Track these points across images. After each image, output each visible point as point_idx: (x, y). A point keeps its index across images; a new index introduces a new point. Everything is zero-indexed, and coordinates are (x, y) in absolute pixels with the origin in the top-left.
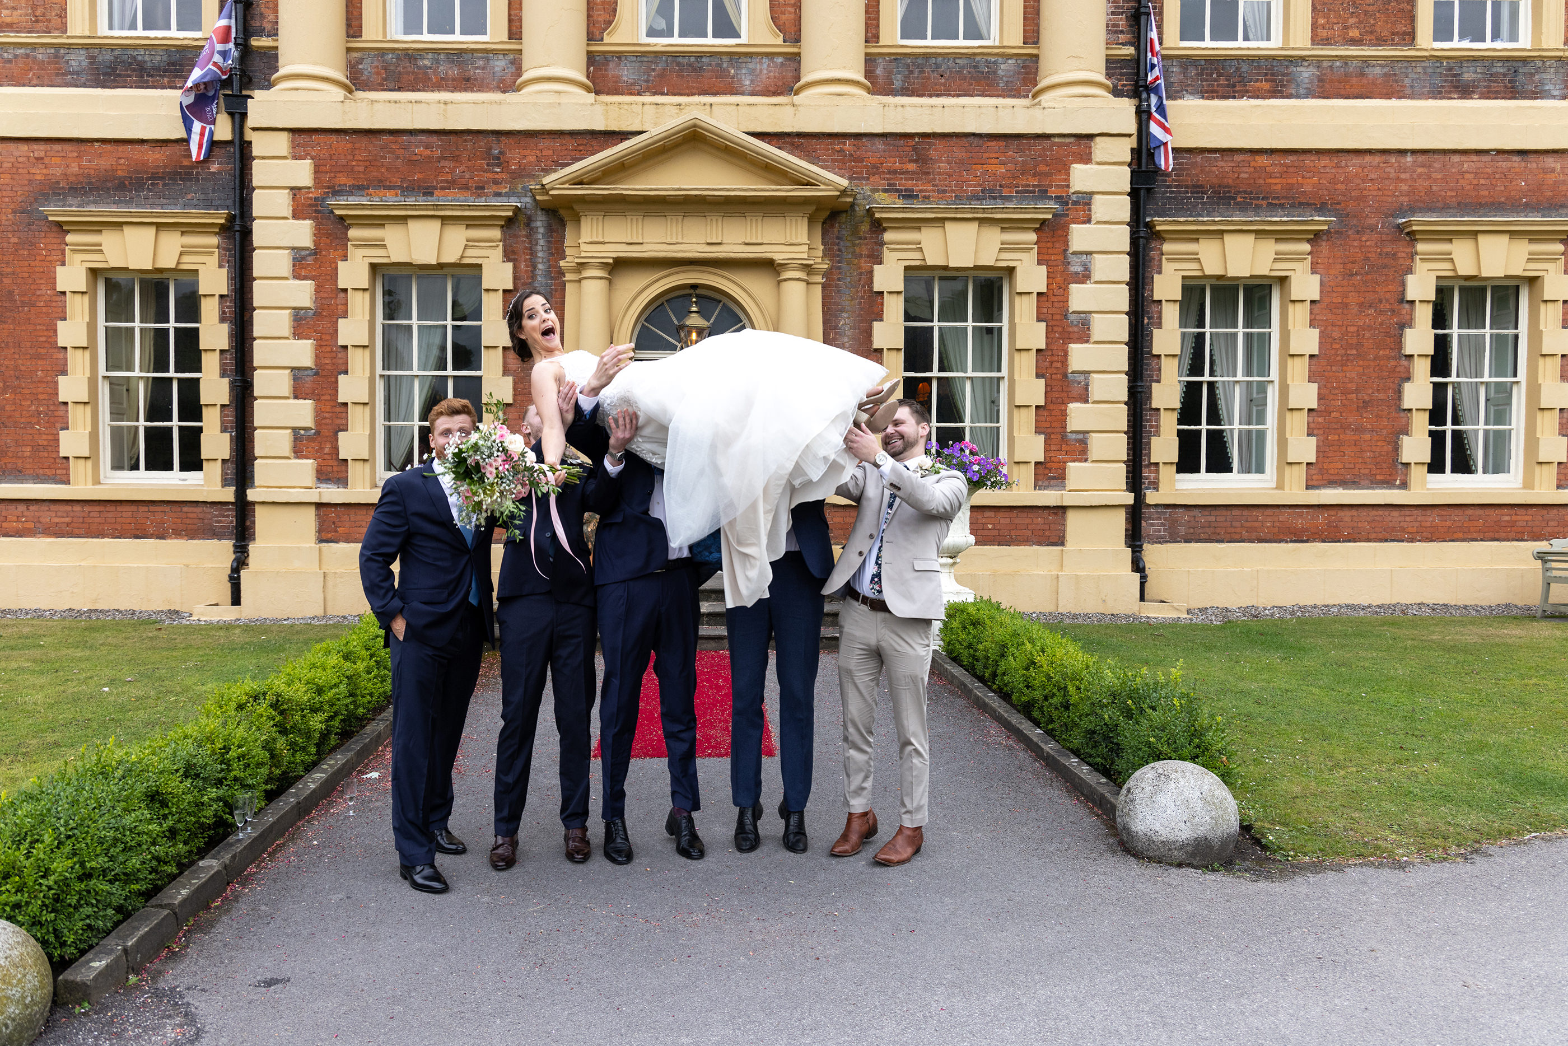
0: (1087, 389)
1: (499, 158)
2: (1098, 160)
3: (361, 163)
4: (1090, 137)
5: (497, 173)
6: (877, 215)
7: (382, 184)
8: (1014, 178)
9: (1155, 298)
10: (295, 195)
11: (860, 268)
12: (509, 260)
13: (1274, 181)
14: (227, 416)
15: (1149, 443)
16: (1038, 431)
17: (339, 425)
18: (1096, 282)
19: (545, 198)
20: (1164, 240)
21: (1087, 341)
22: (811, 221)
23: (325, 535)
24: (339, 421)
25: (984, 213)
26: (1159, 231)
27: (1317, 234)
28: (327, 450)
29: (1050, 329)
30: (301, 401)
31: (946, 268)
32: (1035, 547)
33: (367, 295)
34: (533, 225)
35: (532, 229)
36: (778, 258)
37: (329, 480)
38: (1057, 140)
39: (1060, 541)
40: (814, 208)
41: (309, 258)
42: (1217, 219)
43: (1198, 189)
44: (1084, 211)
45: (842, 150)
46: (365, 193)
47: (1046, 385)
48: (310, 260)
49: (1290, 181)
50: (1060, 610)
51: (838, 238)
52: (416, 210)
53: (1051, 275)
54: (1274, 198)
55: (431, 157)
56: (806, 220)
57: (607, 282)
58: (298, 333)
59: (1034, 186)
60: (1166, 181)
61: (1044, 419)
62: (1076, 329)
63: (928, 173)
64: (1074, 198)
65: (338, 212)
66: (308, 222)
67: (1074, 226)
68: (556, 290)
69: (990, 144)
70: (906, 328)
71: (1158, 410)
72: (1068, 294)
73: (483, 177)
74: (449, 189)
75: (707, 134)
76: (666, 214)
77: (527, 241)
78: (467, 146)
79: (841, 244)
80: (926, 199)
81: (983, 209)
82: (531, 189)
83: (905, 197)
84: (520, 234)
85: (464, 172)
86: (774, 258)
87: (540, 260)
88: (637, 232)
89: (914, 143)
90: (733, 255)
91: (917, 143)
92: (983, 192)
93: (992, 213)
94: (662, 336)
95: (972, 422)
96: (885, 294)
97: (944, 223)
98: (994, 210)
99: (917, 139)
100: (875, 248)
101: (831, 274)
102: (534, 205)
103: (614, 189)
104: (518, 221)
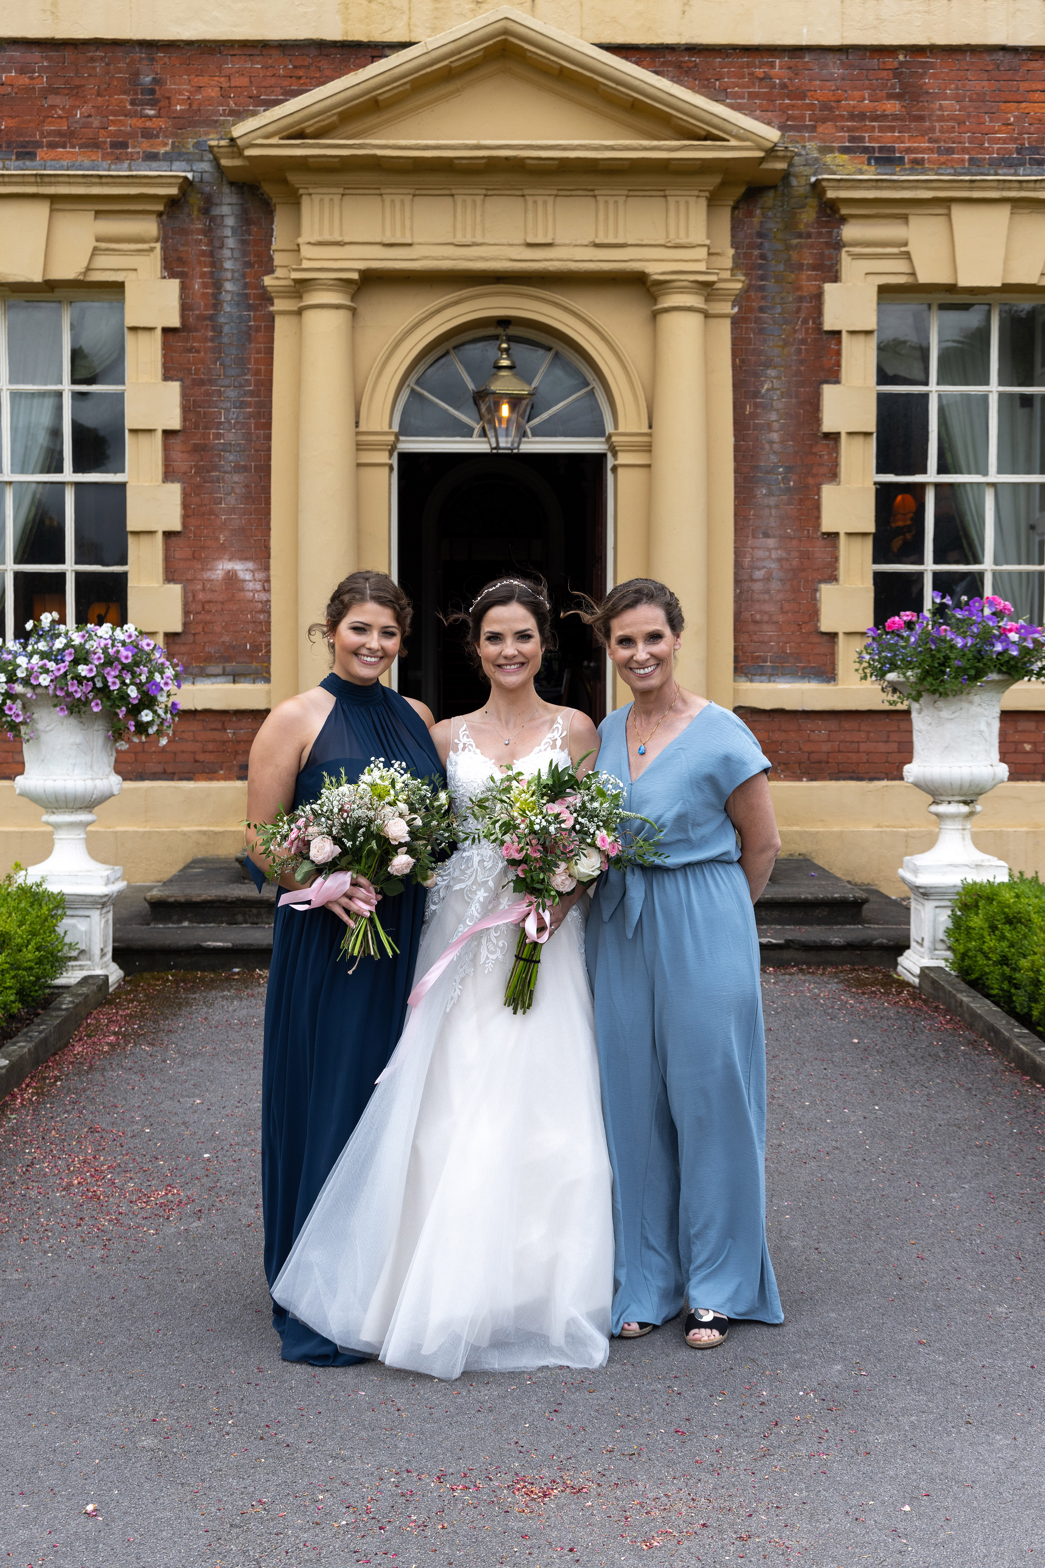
1: (152, 92)
5: (150, 118)
6: (831, 194)
11: (799, 288)
12: (172, 275)
19: (237, 162)
22: (713, 202)
25: (1021, 189)
31: (952, 288)
34: (216, 211)
35: (213, 219)
36: (654, 270)
40: (717, 180)
45: (767, 77)
51: (760, 235)
52: (5, 183)
55: (29, 90)
56: (703, 203)
57: (348, 315)
63: (921, 118)
68: (258, 329)
69: (1034, 65)
70: (881, 397)
73: (124, 125)
74: (64, 147)
75: (526, 46)
76: (454, 192)
77: (205, 240)
78: (95, 68)
79: (766, 245)
80: (918, 163)
81: (1020, 182)
82: (211, 147)
83: (880, 161)
84: (192, 227)
85: (89, 116)
86: (647, 270)
87: (229, 275)
88: (403, 226)
89: (896, 64)
90: (573, 266)
91: (901, 63)
92: (1019, 151)
93: (1035, 190)
94: (446, 411)
95: (996, 562)
96: (844, 336)
97: (949, 208)
98: (1038, 185)
99: (901, 58)
100: (827, 252)
101: (748, 299)
102: (216, 175)
103: (361, 147)
104: (187, 203)
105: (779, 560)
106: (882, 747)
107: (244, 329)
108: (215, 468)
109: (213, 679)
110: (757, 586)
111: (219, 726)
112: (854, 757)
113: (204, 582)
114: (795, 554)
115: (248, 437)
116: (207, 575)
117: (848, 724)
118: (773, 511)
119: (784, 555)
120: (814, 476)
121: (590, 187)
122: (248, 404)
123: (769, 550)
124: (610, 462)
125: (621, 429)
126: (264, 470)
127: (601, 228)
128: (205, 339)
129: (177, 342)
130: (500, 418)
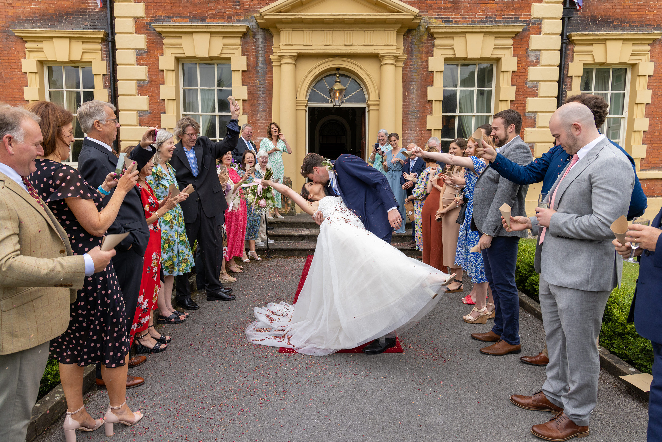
0: (535, 121)
1: (239, 2)
2: (546, 0)
3: (169, 4)
5: (238, 9)
6: (432, 31)
7: (180, 15)
8: (502, 11)
9: (570, 74)
10: (136, 21)
11: (422, 59)
12: (245, 55)
13: (633, 13)
18: (542, 66)
19: (262, 21)
20: (575, 44)
21: (536, 96)
22: (398, 33)
25: (487, 29)
26: (573, 40)
27: (654, 40)
29: (518, 90)
30: (143, 127)
31: (465, 59)
33: (174, 73)
34: (257, 37)
35: (256, 39)
36: (381, 52)
40: (400, 26)
41: (144, 54)
42: (604, 33)
43: (594, 18)
44: (538, 28)
46: (171, 20)
48: (145, 55)
49: (642, 13)
51: (411, 43)
52: (197, 28)
53: (519, 62)
54: (633, 22)
55: (204, 1)
56: (395, 33)
57: (294, 66)
58: (140, 93)
59: (512, 15)
60: (577, 14)
62: (531, 90)
63: (458, 9)
64: (533, 21)
65: (157, 30)
66: (143, 36)
67: (532, 36)
70: (444, 90)
72: (527, 72)
73: (231, 12)
74: (214, 18)
76: (324, 30)
77: (254, 45)
79: (413, 46)
80: (457, 22)
81: (487, 26)
82: (254, 16)
83: (445, 21)
84: (250, 41)
85: (221, 9)
86: (379, 53)
87: (260, 55)
88: (309, 39)
90: (358, 52)
92: (486, 18)
93: (491, 29)
94: (321, 95)
96: (435, 72)
97: (466, 35)
98: (492, 27)
100: (430, 48)
101: (407, 62)
102: (257, 26)
103: (297, 15)
104: (248, 34)
105: (415, 137)
107: (265, 71)
108: (257, 111)
114: (419, 135)
115: (266, 102)
118: (413, 123)
119: (416, 135)
120: (425, 113)
121: (363, 28)
122: (266, 93)
123: (412, 134)
124: (367, 110)
125: (371, 99)
126: (271, 111)
127: (366, 40)
128: (254, 74)
129: (246, 75)
130: (336, 97)
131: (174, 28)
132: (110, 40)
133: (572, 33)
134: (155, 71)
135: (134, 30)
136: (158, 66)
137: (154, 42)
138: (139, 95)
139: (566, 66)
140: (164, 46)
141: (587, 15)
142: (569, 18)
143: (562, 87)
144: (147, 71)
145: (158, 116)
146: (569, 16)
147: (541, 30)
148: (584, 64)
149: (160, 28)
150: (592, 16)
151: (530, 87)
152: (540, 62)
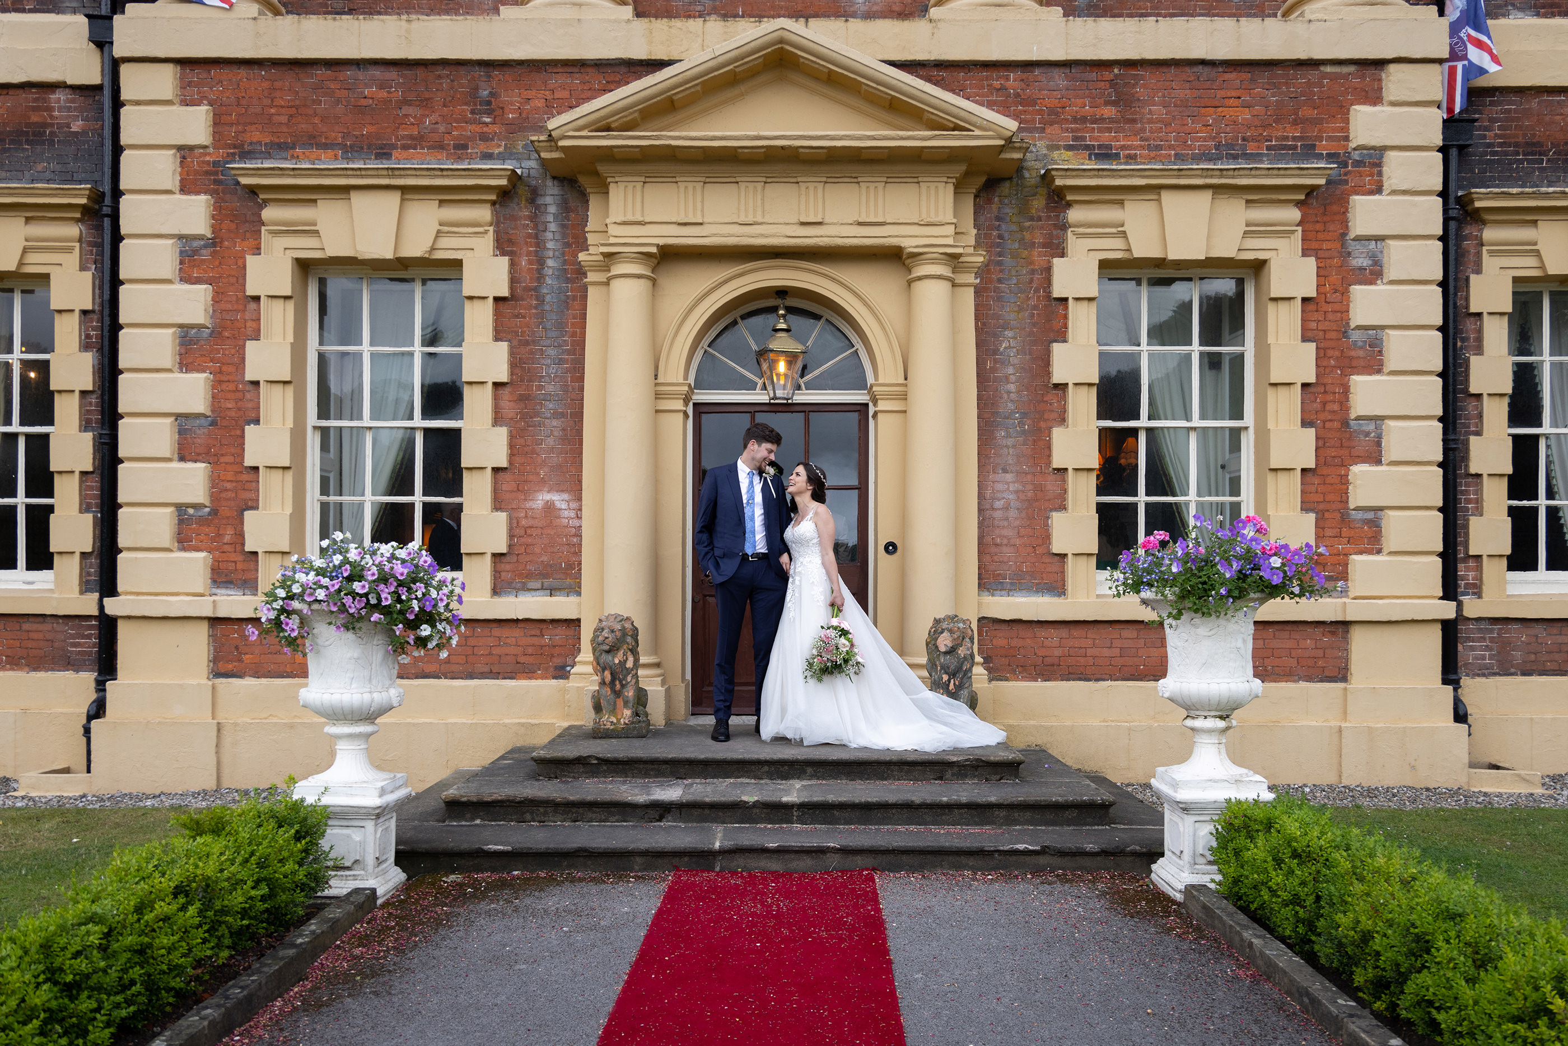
0: (1379, 444)
1: (489, 103)
2: (1392, 98)
3: (283, 111)
4: (1380, 63)
5: (486, 124)
6: (1059, 182)
7: (314, 141)
8: (1265, 127)
9: (1473, 309)
10: (184, 158)
11: (1032, 263)
12: (503, 254)
14: (91, 488)
15: (1466, 527)
16: (1306, 507)
17: (246, 501)
18: (1392, 282)
19: (554, 154)
20: (1484, 223)
21: (1379, 371)
22: (959, 189)
23: (223, 667)
24: (247, 495)
25: (1221, 177)
26: (1478, 209)
28: (227, 538)
29: (1322, 353)
30: (190, 465)
31: (1160, 263)
32: (1303, 684)
33: (290, 306)
34: (540, 201)
35: (538, 207)
36: (909, 244)
37: (231, 582)
38: (1329, 69)
39: (1340, 674)
40: (963, 168)
41: (204, 252)
43: (1534, 148)
44: (1372, 175)
45: (1002, 88)
46: (289, 153)
47: (1317, 438)
48: (206, 254)
50: (1345, 782)
51: (998, 219)
52: (362, 176)
53: (1322, 272)
55: (387, 102)
56: (951, 188)
57: (649, 283)
58: (187, 362)
59: (1294, 138)
60: (1485, 137)
61: (1313, 489)
62: (1361, 353)
63: (1134, 121)
64: (1356, 155)
65: (244, 181)
66: (203, 197)
67: (1356, 199)
68: (574, 298)
69: (1227, 76)
70: (1101, 354)
71: (1479, 476)
72: (1348, 301)
73: (465, 130)
74: (415, 148)
75: (800, 53)
76: (738, 179)
77: (531, 225)
78: (441, 84)
79: (1003, 227)
80: (1131, 158)
81: (1221, 170)
82: (532, 142)
83: (1098, 156)
84: (520, 214)
85: (437, 123)
86: (902, 245)
87: (551, 253)
88: (695, 207)
89: (1112, 76)
90: (840, 242)
91: (1116, 76)
92: (1217, 147)
93: (1233, 177)
94: (734, 369)
95: (1199, 495)
96: (1070, 301)
97: (1159, 194)
98: (1236, 173)
99: (1116, 71)
100: (1055, 232)
101: (989, 271)
102: (541, 170)
103: (657, 138)
104: (516, 193)
105: (1017, 492)
106: (1106, 652)
107: (563, 298)
108: (537, 414)
109: (534, 593)
110: (998, 514)
111: (538, 632)
112: (1082, 660)
113: (526, 510)
114: (1030, 487)
115: (565, 388)
116: (529, 504)
117: (1077, 632)
118: (1011, 451)
119: (1021, 487)
120: (1045, 420)
121: (854, 175)
122: (566, 361)
123: (1008, 483)
124: (872, 410)
125: (881, 381)
126: (578, 416)
128: (530, 307)
129: (506, 309)
130: (778, 375)
131: (295, 176)
132: (106, 210)
133: (1473, 190)
134: (234, 298)
135: (178, 183)
136: (244, 285)
137: (234, 215)
138: (182, 371)
139: (1462, 283)
140: (263, 228)
141: (1513, 140)
142: (1461, 148)
143: (1455, 344)
144: (210, 299)
145: (238, 432)
146: (1461, 142)
147: (1381, 181)
148: (1516, 280)
149: (252, 175)
150: (1527, 143)
151: (1360, 344)
152: (1385, 271)
